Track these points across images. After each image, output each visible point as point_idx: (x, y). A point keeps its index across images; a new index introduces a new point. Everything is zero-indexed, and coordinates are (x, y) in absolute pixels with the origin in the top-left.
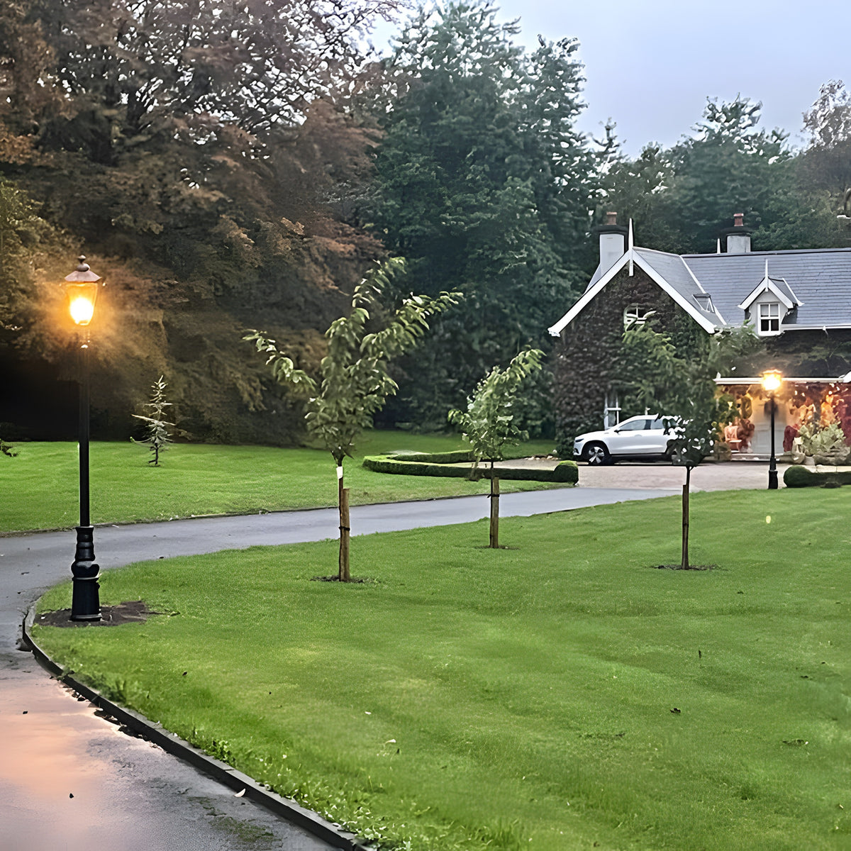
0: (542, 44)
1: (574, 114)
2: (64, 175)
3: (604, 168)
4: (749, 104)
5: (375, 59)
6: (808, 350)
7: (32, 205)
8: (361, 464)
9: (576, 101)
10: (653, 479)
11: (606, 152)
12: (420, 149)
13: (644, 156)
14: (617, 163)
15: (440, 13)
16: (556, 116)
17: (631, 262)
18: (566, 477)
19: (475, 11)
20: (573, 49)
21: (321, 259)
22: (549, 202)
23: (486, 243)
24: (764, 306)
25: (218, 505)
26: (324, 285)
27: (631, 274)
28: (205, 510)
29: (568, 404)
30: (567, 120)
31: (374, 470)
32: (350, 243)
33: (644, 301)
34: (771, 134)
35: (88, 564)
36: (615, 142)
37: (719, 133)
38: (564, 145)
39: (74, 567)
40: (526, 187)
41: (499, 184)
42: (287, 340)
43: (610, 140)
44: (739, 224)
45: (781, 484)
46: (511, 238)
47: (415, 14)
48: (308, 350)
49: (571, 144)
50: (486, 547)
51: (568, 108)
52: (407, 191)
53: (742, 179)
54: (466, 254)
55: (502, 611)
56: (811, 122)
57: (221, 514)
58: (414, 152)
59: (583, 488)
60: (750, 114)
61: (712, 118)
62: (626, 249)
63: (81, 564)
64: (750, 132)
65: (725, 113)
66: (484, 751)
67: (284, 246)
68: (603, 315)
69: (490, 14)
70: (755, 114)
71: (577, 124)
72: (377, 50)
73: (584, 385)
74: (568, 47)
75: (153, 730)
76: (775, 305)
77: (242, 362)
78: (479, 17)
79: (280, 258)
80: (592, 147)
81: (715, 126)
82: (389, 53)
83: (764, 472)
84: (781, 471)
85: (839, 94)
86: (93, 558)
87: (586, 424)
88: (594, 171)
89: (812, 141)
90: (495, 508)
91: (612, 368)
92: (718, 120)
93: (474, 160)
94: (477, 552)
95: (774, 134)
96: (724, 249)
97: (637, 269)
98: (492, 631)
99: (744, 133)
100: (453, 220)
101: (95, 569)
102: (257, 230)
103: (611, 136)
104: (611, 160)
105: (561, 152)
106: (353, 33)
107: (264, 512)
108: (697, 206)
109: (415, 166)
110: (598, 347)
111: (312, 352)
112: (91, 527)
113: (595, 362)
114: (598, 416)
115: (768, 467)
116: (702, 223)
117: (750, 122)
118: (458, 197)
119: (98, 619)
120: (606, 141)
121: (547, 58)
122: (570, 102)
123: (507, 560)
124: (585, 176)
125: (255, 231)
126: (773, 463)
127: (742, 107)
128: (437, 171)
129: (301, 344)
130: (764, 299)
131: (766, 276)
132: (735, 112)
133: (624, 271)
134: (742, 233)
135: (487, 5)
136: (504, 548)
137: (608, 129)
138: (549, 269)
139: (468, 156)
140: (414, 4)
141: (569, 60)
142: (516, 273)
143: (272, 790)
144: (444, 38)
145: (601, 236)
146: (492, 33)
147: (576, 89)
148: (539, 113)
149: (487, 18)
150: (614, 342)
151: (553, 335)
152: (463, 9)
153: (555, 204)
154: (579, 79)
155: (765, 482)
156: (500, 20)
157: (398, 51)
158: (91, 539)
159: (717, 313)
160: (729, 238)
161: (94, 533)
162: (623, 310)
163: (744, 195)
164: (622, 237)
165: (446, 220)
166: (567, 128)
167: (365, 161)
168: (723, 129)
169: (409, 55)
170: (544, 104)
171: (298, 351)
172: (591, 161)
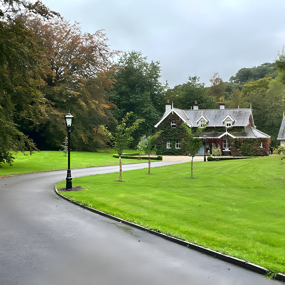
0: (152, 62)
1: (159, 78)
2: (42, 88)
3: (166, 90)
4: (198, 77)
5: (114, 64)
6: (211, 131)
7: (43, 95)
8: (113, 156)
9: (159, 75)
10: (179, 159)
11: (166, 87)
12: (125, 85)
13: (175, 87)
14: (169, 89)
15: (130, 54)
16: (155, 78)
17: (173, 111)
18: (160, 159)
19: (137, 54)
20: (159, 63)
21: (102, 109)
22: (153, 97)
23: (140, 106)
24: (201, 121)
25: (84, 165)
26: (103, 115)
27: (173, 114)
28: (81, 166)
29: (159, 142)
30: (158, 79)
31: (116, 157)
32: (109, 105)
33: (176, 120)
34: (202, 83)
35: (70, 178)
36: (168, 84)
37: (191, 83)
38: (157, 84)
39: (67, 179)
40: (149, 93)
41: (143, 93)
42: (94, 128)
43: (167, 84)
44: (196, 103)
45: (207, 160)
46: (145, 105)
47: (124, 54)
48: (99, 130)
49: (158, 84)
50: (147, 174)
51: (158, 76)
52: (121, 94)
53: (196, 93)
54: (135, 108)
55: (157, 187)
56: (211, 81)
57: (85, 167)
58: (123, 85)
59: (164, 161)
60: (198, 79)
61: (190, 80)
62: (172, 108)
63: (68, 178)
64: (198, 83)
65: (192, 79)
66: (166, 213)
67: (93, 106)
68: (166, 123)
69: (140, 55)
70: (199, 79)
71: (159, 80)
72: (115, 62)
73: (162, 138)
74: (158, 63)
75: (97, 211)
76: (204, 121)
77: (83, 133)
78: (138, 55)
79: (93, 109)
80: (163, 85)
81: (190, 81)
82: (117, 63)
83: (203, 158)
84: (207, 157)
85: (218, 75)
86: (71, 177)
87: (163, 147)
88: (163, 90)
89: (211, 85)
90: (149, 165)
91: (168, 134)
92: (191, 80)
93: (137, 87)
94: (146, 175)
95: (203, 83)
96: (193, 109)
97: (174, 113)
98: (157, 191)
99: (196, 83)
100: (132, 100)
101: (71, 179)
102: (87, 102)
103: (167, 83)
104: (167, 88)
105: (156, 86)
106: (110, 58)
107: (94, 167)
108: (186, 99)
109: (124, 88)
110: (165, 130)
111: (100, 130)
112: (70, 170)
113: (165, 133)
114: (165, 145)
115: (204, 157)
116: (188, 102)
117: (198, 81)
118: (134, 95)
119: (72, 190)
120: (166, 84)
121: (153, 65)
122: (158, 75)
123: (153, 177)
124: (161, 91)
125: (87, 103)
126: (205, 156)
127: (196, 77)
128: (129, 89)
129: (98, 129)
130: (202, 120)
131: (202, 115)
132: (195, 78)
133: (171, 113)
134: (196, 105)
135: (140, 53)
136: (151, 174)
137: (167, 81)
138: (154, 112)
139: (136, 86)
140: (124, 52)
141: (158, 66)
142: (146, 113)
143: (127, 221)
144: (130, 60)
145: (166, 105)
146: (141, 59)
147: (159, 72)
148: (151, 77)
149: (140, 56)
150: (169, 129)
151: (155, 127)
152: (135, 53)
153: (155, 97)
154: (160, 70)
155: (203, 160)
156: (143, 56)
157: (119, 63)
158: (70, 173)
159: (192, 123)
160: (194, 106)
161: (71, 171)
162: (171, 122)
163: (197, 96)
164: (171, 106)
165: (130, 100)
166: (157, 81)
167: (112, 87)
168: (192, 82)
169: (122, 63)
170: (153, 75)
171: (97, 130)
172: (162, 88)
